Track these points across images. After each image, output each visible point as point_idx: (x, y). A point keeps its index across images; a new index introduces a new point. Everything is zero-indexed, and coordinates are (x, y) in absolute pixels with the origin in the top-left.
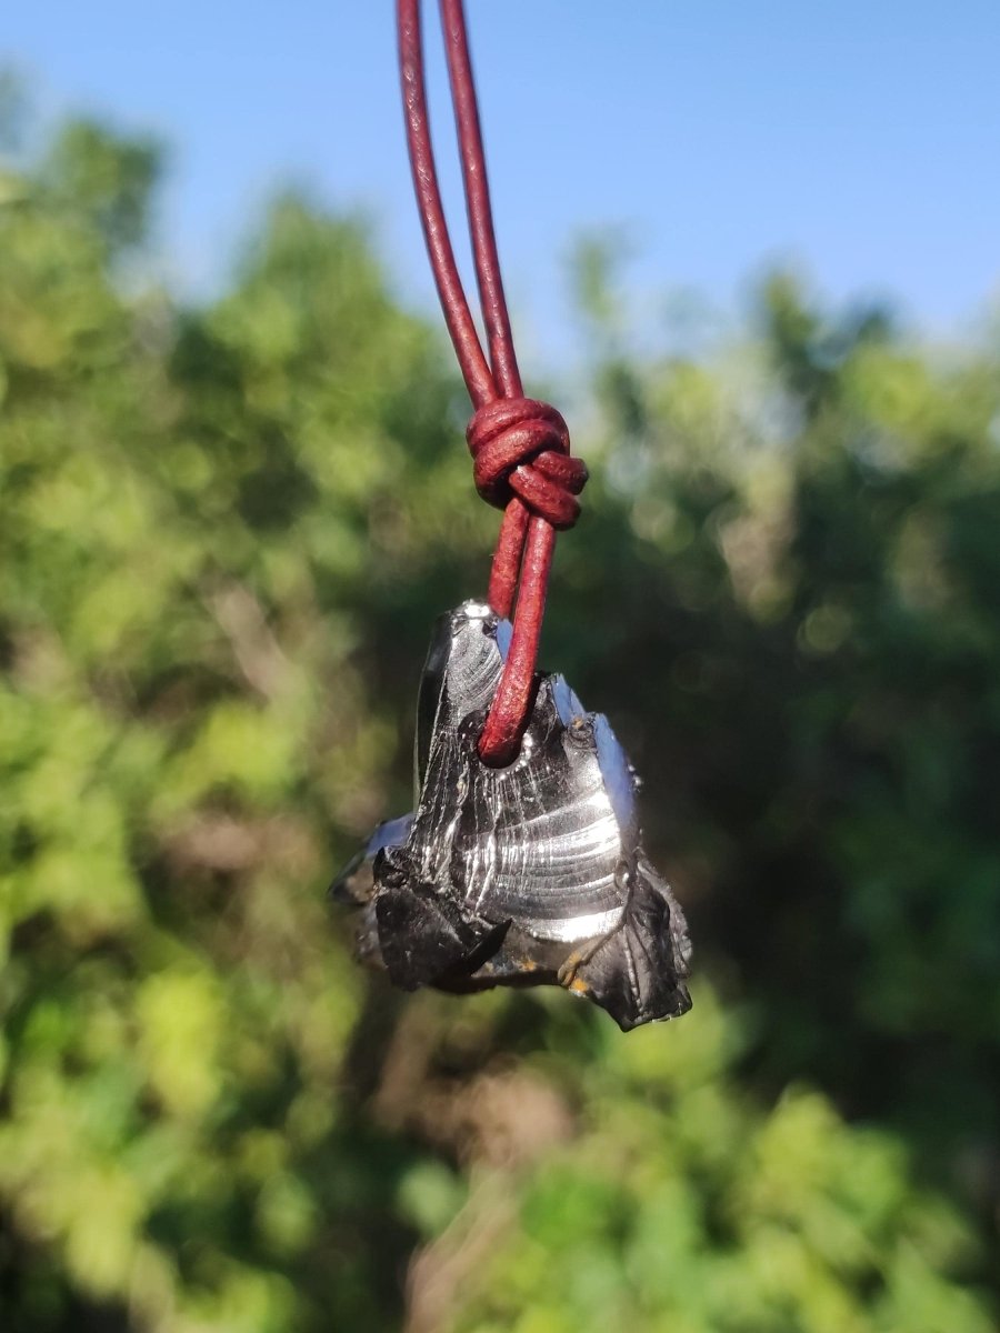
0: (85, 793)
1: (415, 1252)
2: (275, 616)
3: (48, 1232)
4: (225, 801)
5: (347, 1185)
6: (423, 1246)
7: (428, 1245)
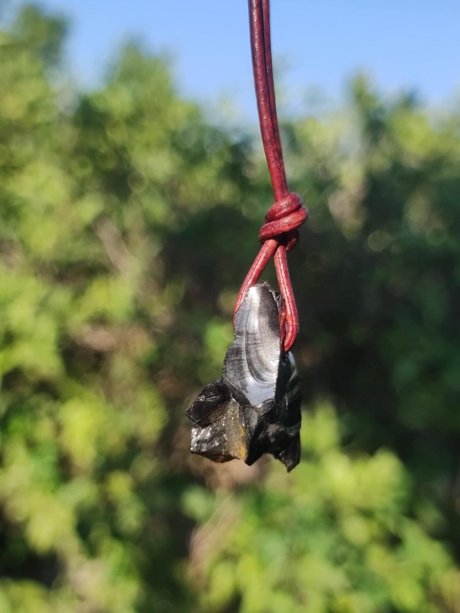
0: (37, 314)
1: (194, 529)
2: (124, 235)
3: (19, 518)
4: (100, 320)
5: (161, 500)
6: (197, 528)
7: (199, 528)
